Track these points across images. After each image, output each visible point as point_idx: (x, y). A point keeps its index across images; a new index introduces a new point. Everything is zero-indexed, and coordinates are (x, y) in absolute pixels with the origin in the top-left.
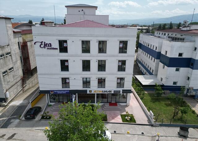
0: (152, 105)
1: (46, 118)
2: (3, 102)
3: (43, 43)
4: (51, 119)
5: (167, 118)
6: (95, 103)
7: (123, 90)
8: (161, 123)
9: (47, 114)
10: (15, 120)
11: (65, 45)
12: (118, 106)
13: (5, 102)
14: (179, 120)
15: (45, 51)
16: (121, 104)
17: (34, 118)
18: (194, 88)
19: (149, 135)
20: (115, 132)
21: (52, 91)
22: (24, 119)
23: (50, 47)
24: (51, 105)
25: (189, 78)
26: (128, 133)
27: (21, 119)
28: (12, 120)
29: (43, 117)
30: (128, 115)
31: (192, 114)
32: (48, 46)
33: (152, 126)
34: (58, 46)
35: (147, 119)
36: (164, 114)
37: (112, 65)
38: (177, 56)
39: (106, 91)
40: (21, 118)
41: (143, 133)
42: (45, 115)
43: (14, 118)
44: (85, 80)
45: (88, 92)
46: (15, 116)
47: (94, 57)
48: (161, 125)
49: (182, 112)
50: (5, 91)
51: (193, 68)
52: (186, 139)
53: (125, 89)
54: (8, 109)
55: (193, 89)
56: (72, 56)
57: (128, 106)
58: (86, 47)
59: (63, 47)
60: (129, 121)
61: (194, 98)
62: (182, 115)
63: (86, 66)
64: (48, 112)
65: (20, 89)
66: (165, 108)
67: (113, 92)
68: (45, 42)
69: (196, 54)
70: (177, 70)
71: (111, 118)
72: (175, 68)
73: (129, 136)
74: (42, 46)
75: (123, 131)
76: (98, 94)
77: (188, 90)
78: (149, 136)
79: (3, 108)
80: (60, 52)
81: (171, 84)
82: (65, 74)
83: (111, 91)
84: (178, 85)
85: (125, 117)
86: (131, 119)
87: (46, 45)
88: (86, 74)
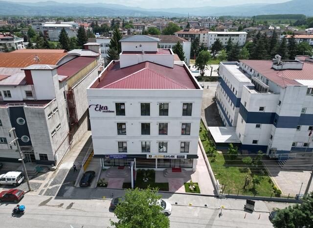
0: (223, 170)
1: (102, 186)
2: (53, 165)
3: (99, 106)
4: (108, 187)
5: (237, 188)
6: (155, 167)
7: (188, 155)
8: (228, 194)
9: (103, 181)
10: (69, 187)
11: (122, 107)
12: (183, 173)
13: (55, 165)
14: (250, 190)
15: (101, 114)
16: (185, 169)
17: (89, 185)
18: (278, 150)
19: (212, 207)
20: (176, 203)
21: (107, 156)
22: (78, 186)
23: (106, 110)
24: (106, 169)
25: (272, 137)
26: (190, 205)
27: (75, 187)
28: (66, 188)
29: (98, 185)
30: (192, 184)
31: (268, 183)
32: (104, 109)
33: (217, 197)
34: (114, 109)
35: (214, 189)
36: (234, 183)
37: (175, 128)
38: (258, 110)
39: (169, 156)
40: (75, 185)
41: (206, 206)
42: (100, 182)
43: (68, 185)
44: (144, 143)
45: (148, 157)
46: (68, 183)
47: (154, 119)
48: (227, 197)
49: (254, 182)
50: (54, 153)
51: (276, 126)
52: (251, 213)
53: (190, 153)
54: (58, 173)
55: (276, 151)
56: (130, 118)
57: (194, 172)
58: (145, 109)
59: (120, 110)
60: (193, 191)
61: (277, 162)
62: (254, 185)
63: (146, 128)
64: (104, 179)
65: (67, 147)
66: (237, 175)
67: (176, 158)
68: (100, 106)
69: (280, 109)
70: (258, 126)
71: (173, 187)
72: (255, 125)
73: (190, 207)
74: (98, 109)
75: (185, 203)
76: (158, 160)
77: (270, 151)
78: (212, 209)
79: (53, 172)
80: (117, 115)
81: (251, 143)
82: (122, 138)
83: (173, 157)
84: (259, 144)
85: (189, 186)
86: (195, 189)
87: (101, 108)
88: (146, 138)
